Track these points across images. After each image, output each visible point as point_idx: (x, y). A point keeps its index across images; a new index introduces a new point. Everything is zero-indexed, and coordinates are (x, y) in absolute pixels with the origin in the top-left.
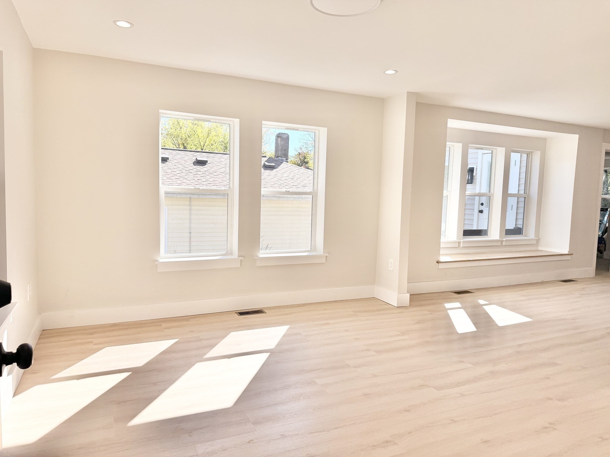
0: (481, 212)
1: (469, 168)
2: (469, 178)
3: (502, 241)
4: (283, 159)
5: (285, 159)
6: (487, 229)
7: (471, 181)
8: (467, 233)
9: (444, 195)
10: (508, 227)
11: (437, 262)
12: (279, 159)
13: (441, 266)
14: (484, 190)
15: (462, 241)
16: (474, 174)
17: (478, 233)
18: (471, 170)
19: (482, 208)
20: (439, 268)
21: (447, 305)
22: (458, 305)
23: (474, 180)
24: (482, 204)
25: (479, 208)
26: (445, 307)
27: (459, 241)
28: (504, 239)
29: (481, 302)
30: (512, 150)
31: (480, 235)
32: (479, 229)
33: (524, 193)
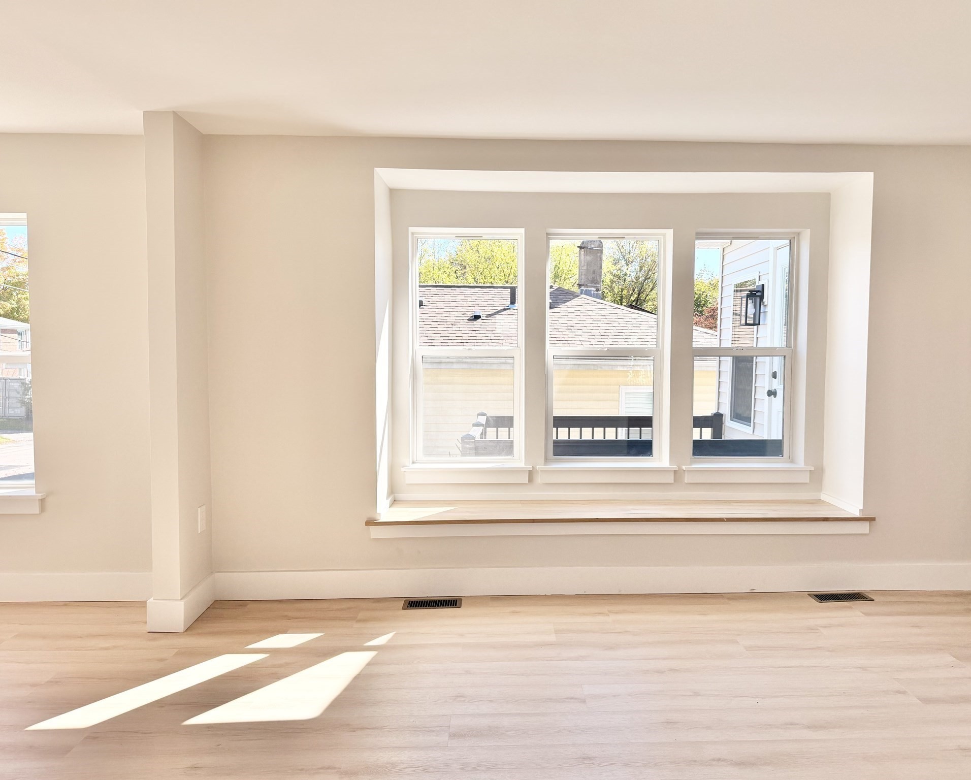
4: (590, 289)
5: (595, 290)
12: (583, 290)
15: (540, 468)
33: (787, 346)
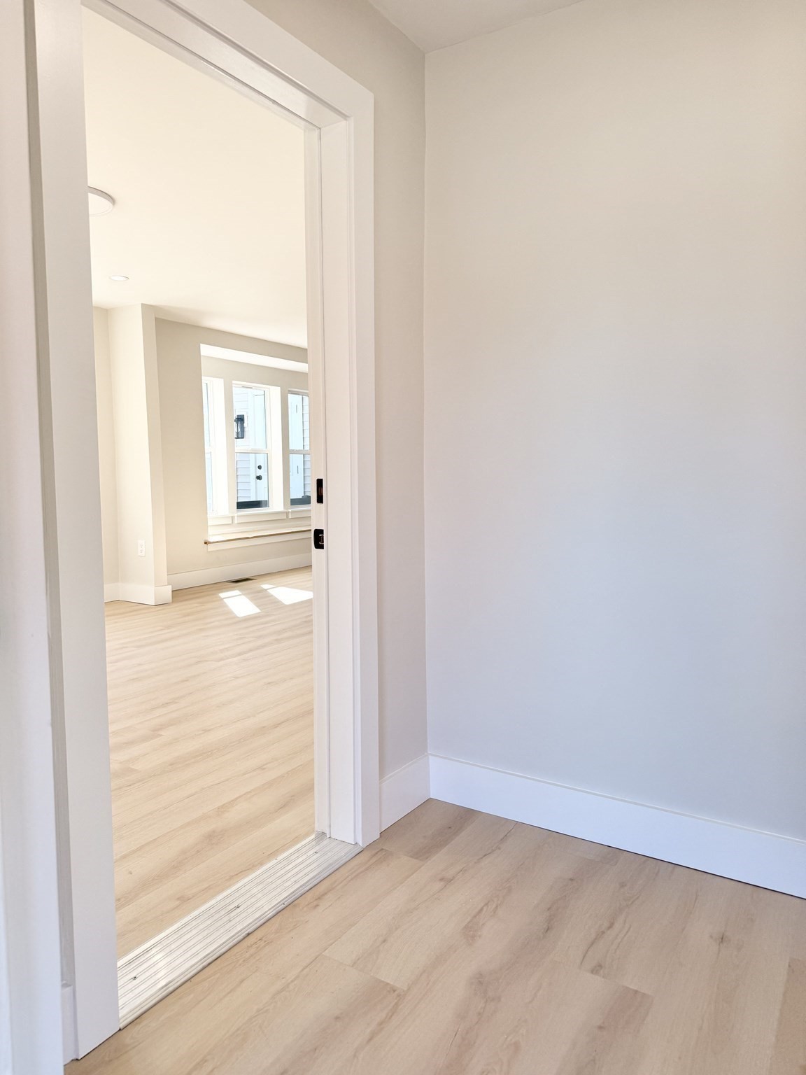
0: (259, 478)
1: (238, 416)
2: (239, 430)
3: (287, 513)
6: (266, 499)
7: (241, 435)
8: (241, 505)
9: (206, 451)
10: (293, 496)
11: (206, 543)
13: (211, 548)
14: (260, 446)
15: (236, 515)
16: (245, 425)
17: (256, 504)
18: (240, 419)
19: (259, 473)
20: (209, 550)
21: (222, 595)
22: (236, 592)
23: (246, 434)
24: (260, 467)
25: (256, 472)
26: (220, 597)
27: (231, 515)
28: (290, 511)
29: (265, 586)
30: (289, 391)
31: (260, 507)
32: (258, 500)
